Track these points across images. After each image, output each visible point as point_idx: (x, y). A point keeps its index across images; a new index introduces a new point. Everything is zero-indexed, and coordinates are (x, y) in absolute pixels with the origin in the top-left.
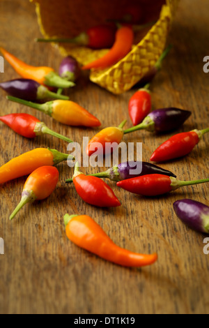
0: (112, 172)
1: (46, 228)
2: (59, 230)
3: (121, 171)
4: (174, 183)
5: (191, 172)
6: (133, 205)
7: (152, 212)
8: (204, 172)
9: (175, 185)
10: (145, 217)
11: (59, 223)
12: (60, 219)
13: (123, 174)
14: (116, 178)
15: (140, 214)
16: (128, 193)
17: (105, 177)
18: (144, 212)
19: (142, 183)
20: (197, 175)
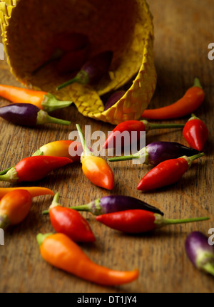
0: (94, 206)
1: (12, 261)
2: (26, 264)
3: (103, 206)
4: (158, 220)
5: (183, 211)
6: (111, 242)
7: (130, 250)
8: (198, 211)
9: (160, 223)
10: (121, 255)
11: (27, 256)
12: (29, 251)
13: (105, 209)
14: (97, 212)
15: (117, 252)
16: (109, 229)
17: (86, 210)
18: (122, 251)
19: (123, 219)
20: (189, 214)
